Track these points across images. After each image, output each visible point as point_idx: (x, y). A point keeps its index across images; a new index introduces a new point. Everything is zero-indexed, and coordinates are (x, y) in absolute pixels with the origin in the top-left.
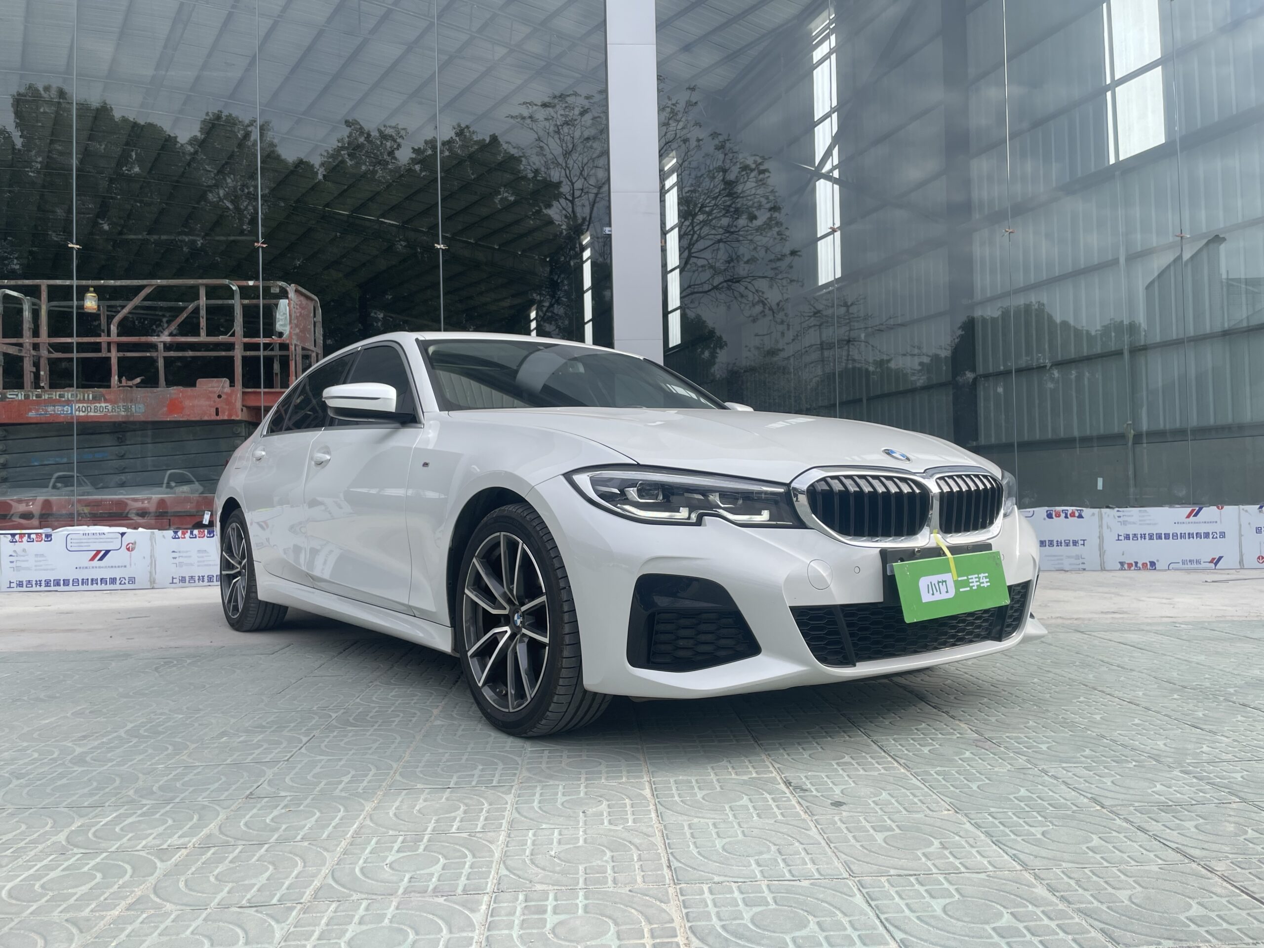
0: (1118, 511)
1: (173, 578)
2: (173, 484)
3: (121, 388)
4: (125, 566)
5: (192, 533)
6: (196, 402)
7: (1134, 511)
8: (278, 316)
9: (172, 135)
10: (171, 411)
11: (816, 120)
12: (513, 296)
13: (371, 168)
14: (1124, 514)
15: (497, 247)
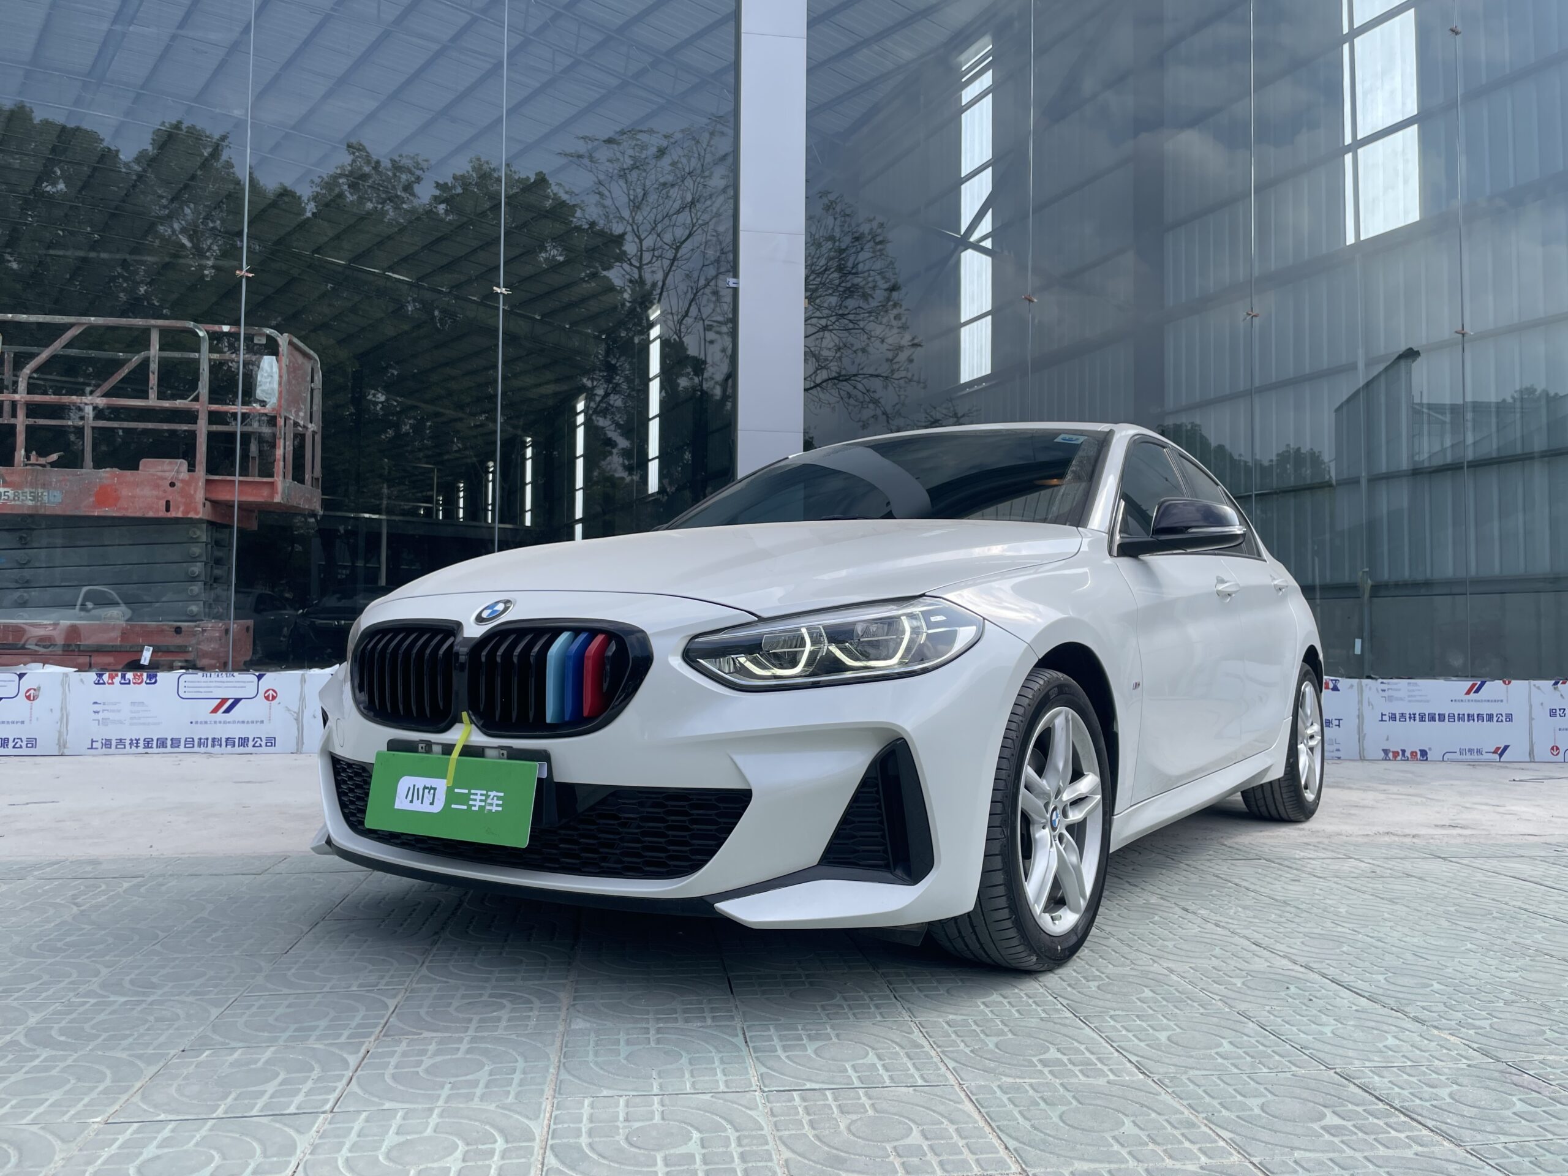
0: (1382, 683)
1: (93, 741)
2: (90, 605)
3: (28, 467)
4: (23, 722)
5: (123, 677)
6: (138, 491)
7: (1403, 683)
8: (259, 378)
9: (113, 148)
10: (100, 503)
11: (963, 176)
12: (557, 381)
13: (380, 206)
14: (1390, 686)
15: (538, 318)
